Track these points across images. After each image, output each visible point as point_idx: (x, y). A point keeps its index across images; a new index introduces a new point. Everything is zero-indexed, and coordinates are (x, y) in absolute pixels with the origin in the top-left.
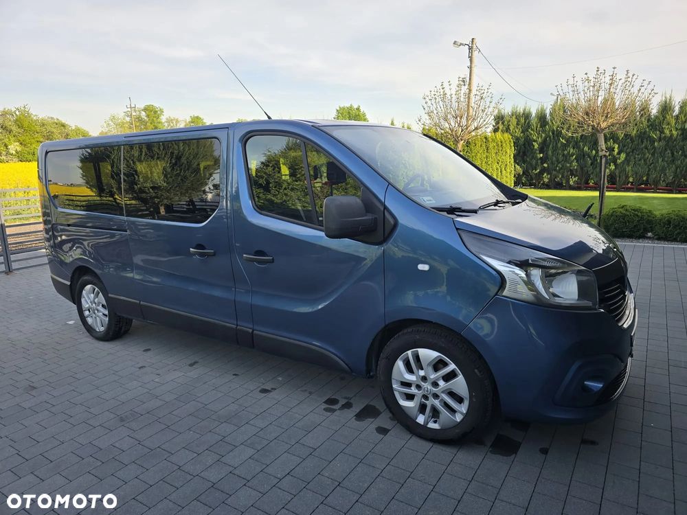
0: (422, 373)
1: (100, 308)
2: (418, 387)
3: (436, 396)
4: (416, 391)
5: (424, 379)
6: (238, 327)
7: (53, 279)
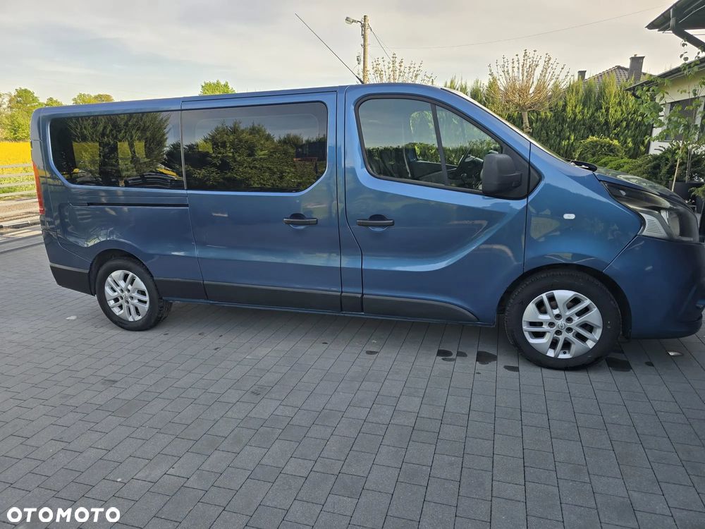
0: (556, 312)
1: (135, 295)
2: (551, 324)
3: (569, 330)
4: (549, 328)
5: (558, 316)
6: (343, 294)
7: (52, 267)
